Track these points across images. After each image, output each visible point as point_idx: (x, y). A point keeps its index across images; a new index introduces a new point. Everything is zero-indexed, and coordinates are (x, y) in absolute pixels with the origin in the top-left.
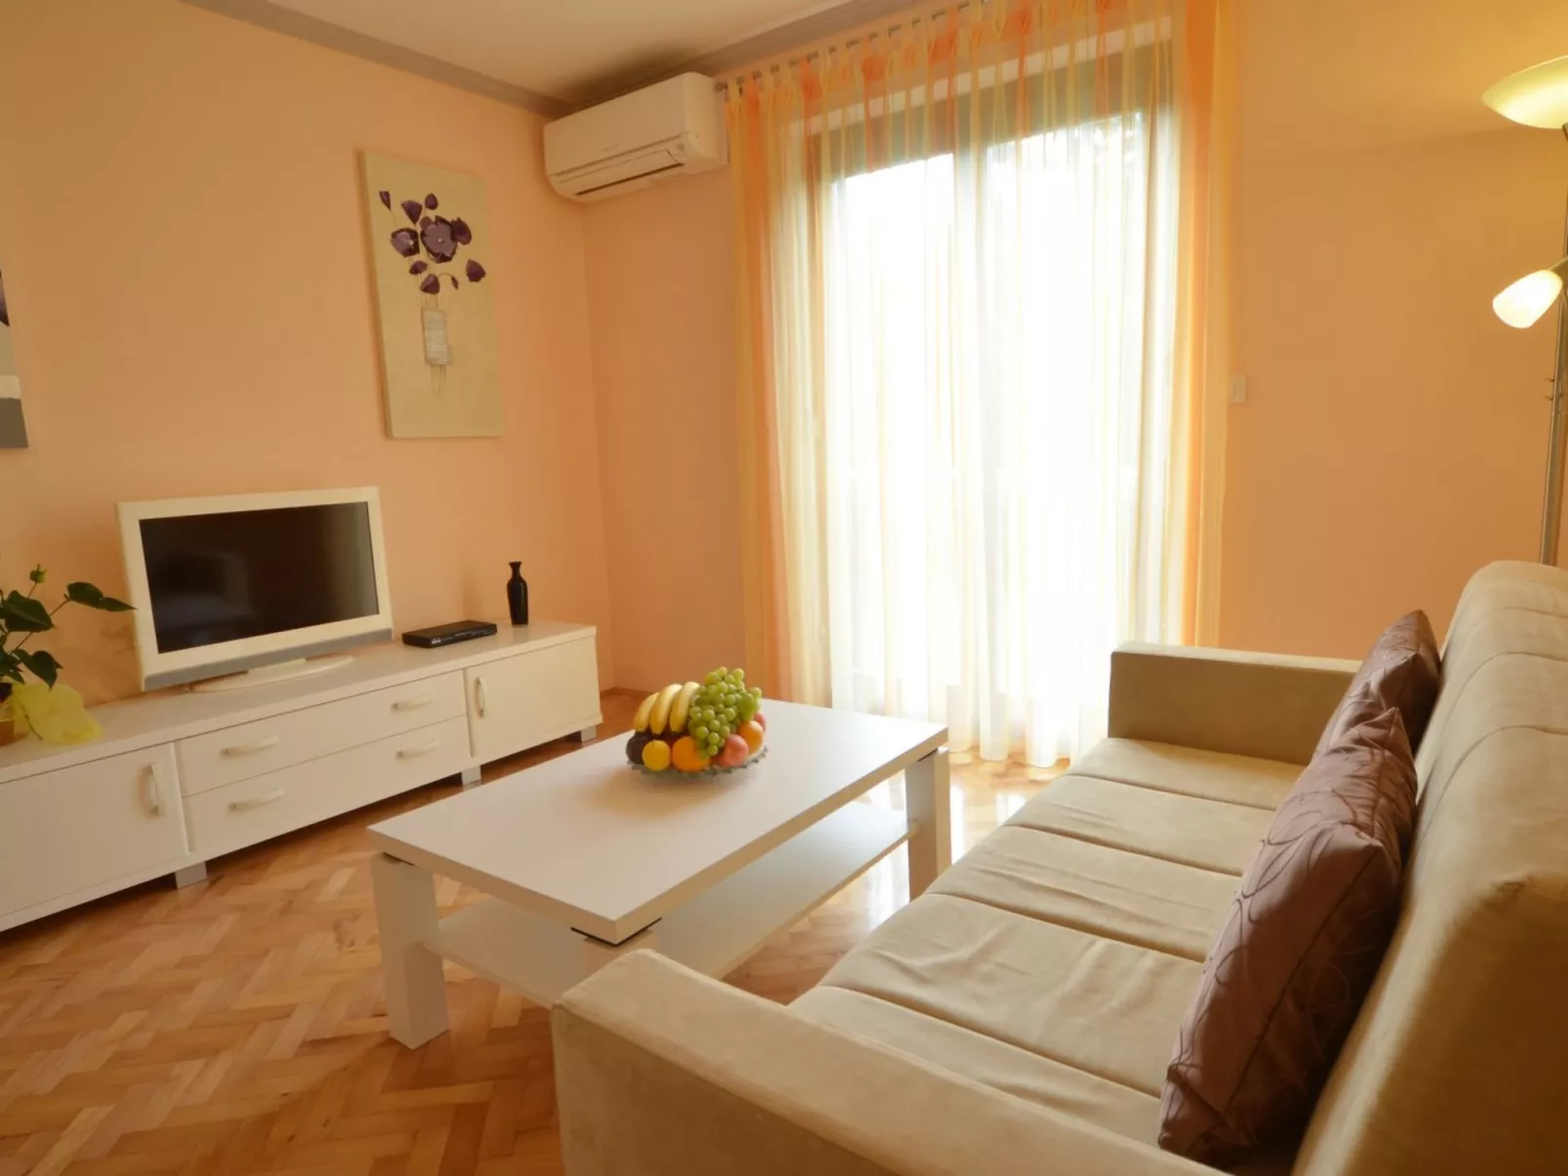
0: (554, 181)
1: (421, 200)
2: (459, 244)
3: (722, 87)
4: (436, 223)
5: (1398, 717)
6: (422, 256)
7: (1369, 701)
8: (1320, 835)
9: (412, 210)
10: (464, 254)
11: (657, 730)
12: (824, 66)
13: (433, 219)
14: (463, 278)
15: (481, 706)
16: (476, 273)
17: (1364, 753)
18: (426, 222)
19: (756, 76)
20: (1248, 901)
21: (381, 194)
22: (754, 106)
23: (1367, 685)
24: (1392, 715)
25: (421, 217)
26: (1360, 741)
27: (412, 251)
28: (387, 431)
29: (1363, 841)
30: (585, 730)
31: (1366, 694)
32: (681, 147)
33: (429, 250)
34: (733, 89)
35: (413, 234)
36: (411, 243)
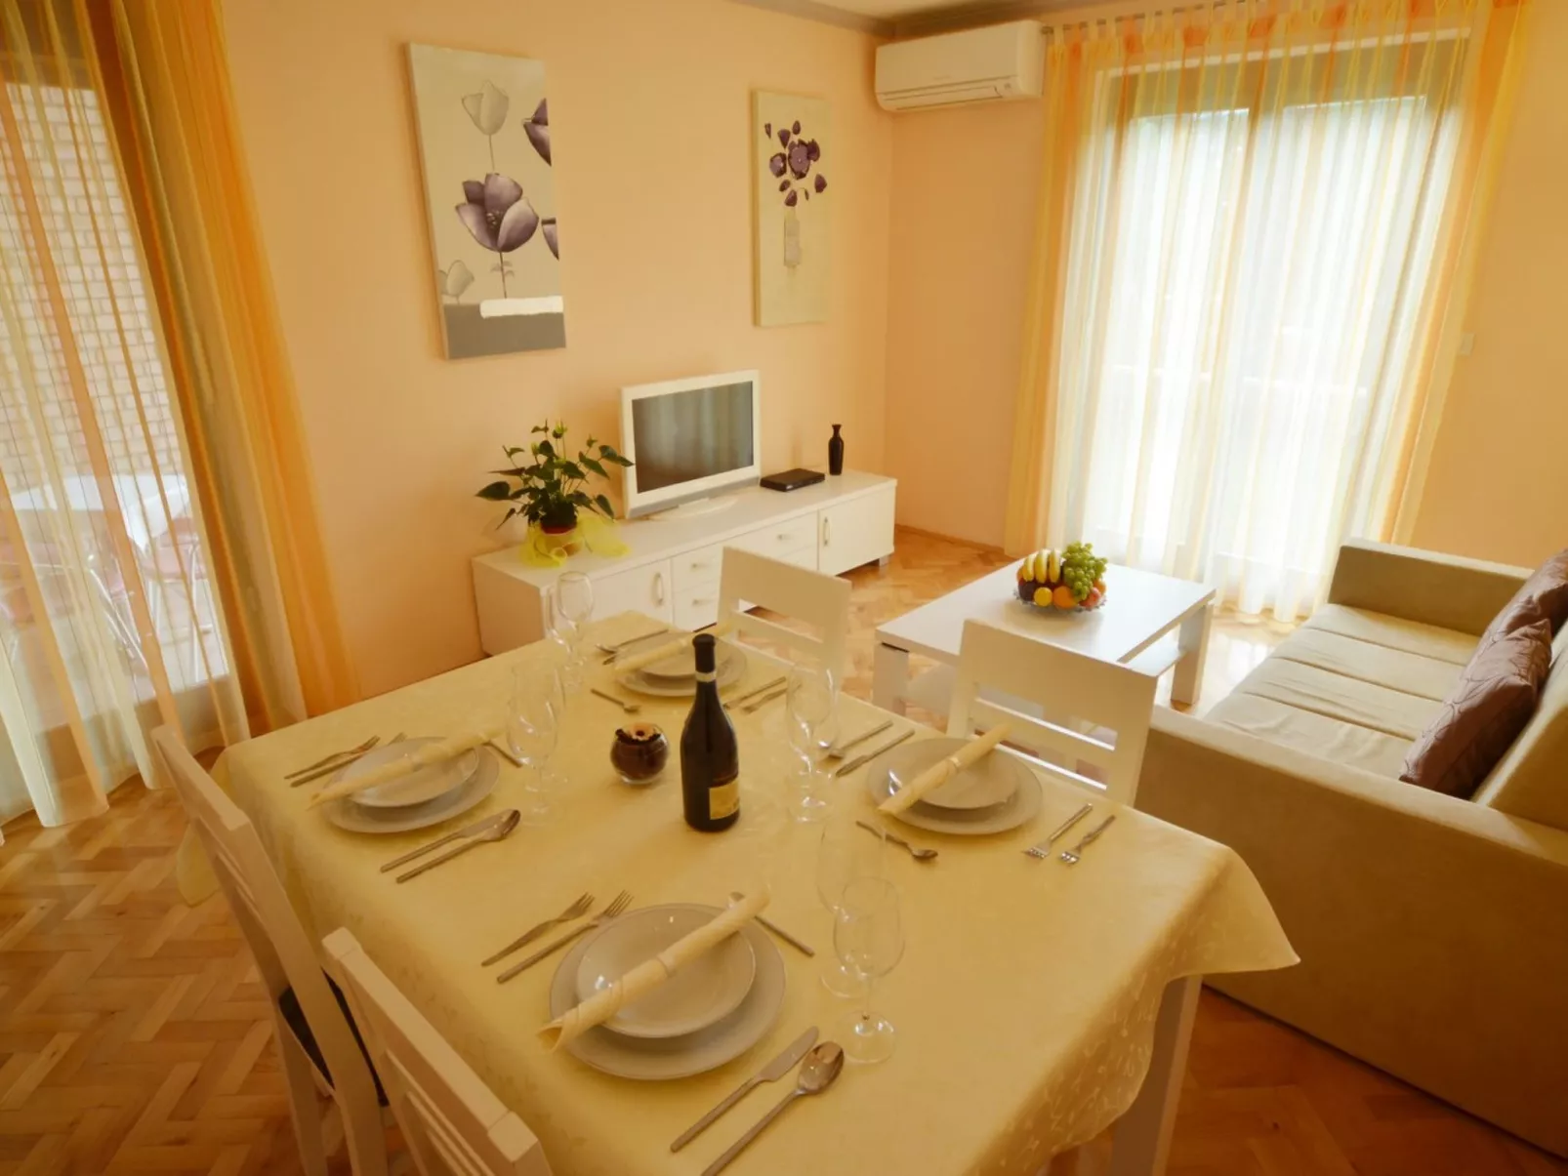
0: (881, 98)
1: (789, 127)
2: (812, 162)
3: (1047, 31)
4: (798, 146)
5: (1549, 625)
6: (788, 176)
7: (1530, 606)
8: (1503, 679)
9: (784, 137)
10: (815, 169)
11: (1042, 579)
12: (1148, 27)
13: (797, 142)
14: (812, 190)
15: (827, 538)
16: (820, 185)
17: (1527, 642)
18: (793, 145)
19: (1083, 25)
20: (1459, 706)
21: (766, 126)
22: (1076, 51)
23: (1531, 597)
24: (1545, 623)
25: (790, 142)
26: (1526, 635)
27: (781, 172)
28: (756, 320)
29: (1523, 682)
30: (883, 558)
31: (1529, 601)
32: (1008, 86)
33: (793, 170)
34: (1059, 36)
35: (783, 156)
36: (782, 165)
